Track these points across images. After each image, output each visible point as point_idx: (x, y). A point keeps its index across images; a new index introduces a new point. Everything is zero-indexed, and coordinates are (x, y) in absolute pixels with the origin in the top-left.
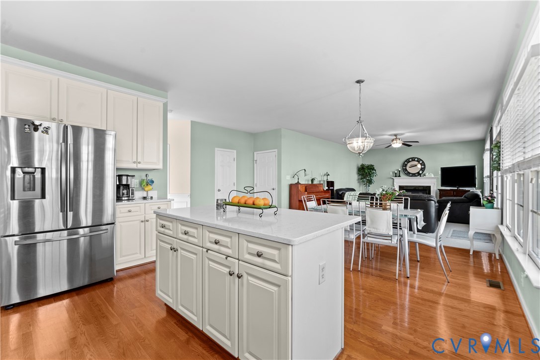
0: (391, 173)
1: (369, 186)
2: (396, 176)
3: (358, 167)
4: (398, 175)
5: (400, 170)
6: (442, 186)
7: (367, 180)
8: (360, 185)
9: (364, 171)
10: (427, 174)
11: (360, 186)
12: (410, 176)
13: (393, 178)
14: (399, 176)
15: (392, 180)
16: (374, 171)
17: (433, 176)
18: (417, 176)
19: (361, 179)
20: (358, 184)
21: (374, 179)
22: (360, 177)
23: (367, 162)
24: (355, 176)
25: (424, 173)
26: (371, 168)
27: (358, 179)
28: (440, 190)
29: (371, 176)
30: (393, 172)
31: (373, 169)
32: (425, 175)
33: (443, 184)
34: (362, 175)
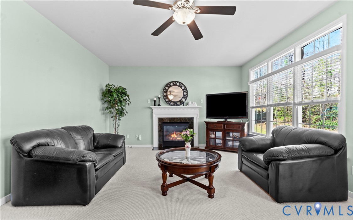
0: (149, 102)
1: (119, 120)
2: (155, 105)
3: (102, 89)
4: (157, 103)
5: (160, 96)
6: (207, 117)
7: (116, 110)
8: (106, 117)
9: (112, 96)
10: (190, 103)
11: (105, 120)
12: (171, 105)
13: (151, 108)
14: (159, 105)
15: (150, 110)
16: (127, 97)
17: (196, 106)
18: (179, 105)
19: (108, 108)
20: (103, 117)
21: (127, 108)
22: (106, 105)
23: (117, 83)
24: (97, 104)
25: (187, 101)
26: (122, 92)
27: (103, 109)
28: (207, 123)
29: (121, 105)
30: (151, 100)
31: (125, 94)
32: (187, 104)
33: (209, 115)
34: (110, 102)
